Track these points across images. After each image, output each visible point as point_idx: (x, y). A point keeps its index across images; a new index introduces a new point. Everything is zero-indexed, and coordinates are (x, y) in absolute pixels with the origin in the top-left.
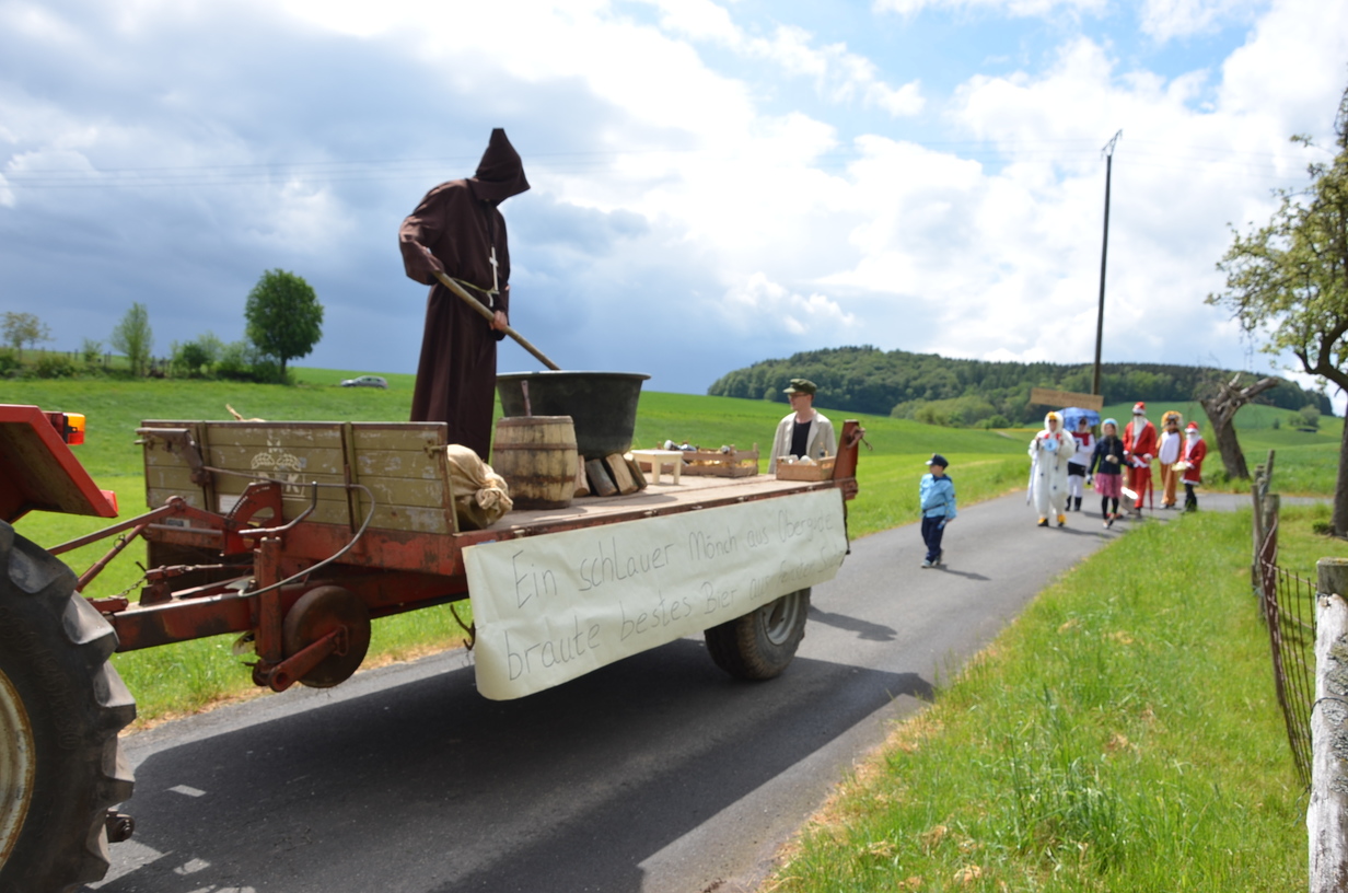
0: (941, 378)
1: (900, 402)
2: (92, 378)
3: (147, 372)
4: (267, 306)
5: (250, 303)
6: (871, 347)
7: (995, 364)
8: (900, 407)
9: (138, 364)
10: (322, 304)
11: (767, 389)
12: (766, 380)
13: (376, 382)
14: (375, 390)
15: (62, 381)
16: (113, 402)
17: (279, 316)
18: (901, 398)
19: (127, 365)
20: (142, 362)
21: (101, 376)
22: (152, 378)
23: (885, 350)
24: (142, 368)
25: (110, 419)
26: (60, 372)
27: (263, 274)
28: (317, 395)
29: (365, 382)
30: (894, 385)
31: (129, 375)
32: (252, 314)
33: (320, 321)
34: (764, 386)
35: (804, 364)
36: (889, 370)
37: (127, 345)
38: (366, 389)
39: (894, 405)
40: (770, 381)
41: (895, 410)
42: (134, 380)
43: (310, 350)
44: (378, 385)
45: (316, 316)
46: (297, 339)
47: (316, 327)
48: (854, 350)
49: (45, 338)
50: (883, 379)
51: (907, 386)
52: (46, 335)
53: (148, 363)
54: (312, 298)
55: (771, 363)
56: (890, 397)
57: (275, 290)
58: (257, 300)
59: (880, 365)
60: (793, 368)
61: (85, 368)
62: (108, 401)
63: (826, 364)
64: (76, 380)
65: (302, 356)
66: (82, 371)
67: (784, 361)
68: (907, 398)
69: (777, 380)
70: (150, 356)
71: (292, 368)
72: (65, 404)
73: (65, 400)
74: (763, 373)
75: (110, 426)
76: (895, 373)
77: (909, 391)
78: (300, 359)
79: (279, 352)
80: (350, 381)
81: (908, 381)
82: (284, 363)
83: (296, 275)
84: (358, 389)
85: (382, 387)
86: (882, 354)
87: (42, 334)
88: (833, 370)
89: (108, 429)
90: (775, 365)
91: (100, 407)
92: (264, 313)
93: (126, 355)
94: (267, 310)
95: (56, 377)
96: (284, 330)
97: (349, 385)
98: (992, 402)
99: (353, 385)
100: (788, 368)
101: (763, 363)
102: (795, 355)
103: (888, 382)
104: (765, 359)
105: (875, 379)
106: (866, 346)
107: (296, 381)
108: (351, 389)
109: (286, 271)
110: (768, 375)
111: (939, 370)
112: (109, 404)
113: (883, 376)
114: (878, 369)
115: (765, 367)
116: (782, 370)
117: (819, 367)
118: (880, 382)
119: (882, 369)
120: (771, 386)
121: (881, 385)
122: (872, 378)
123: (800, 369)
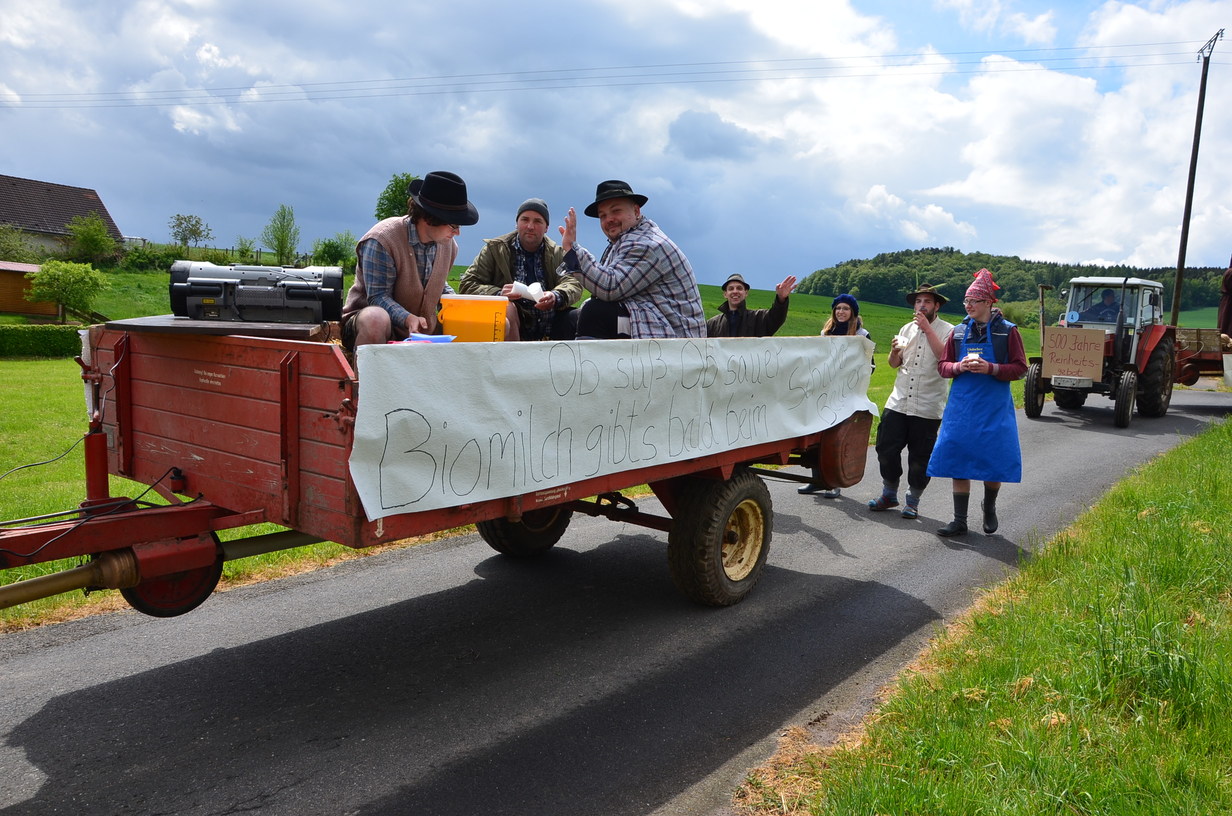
0: (1019, 281)
4: (395, 207)
5: (381, 204)
6: (952, 248)
12: (849, 279)
23: (966, 253)
27: (392, 179)
34: (848, 284)
35: (886, 265)
36: (968, 271)
37: (276, 243)
40: (853, 280)
48: (936, 251)
50: (963, 281)
52: (208, 234)
53: (292, 259)
55: (855, 263)
58: (386, 202)
59: (960, 266)
60: (877, 268)
63: (907, 265)
67: (868, 262)
69: (861, 280)
70: (295, 253)
74: (847, 272)
86: (963, 256)
87: (204, 234)
88: (914, 270)
90: (858, 265)
100: (871, 268)
101: (848, 263)
102: (879, 255)
104: (849, 259)
105: (955, 280)
106: (947, 248)
110: (852, 275)
111: (1018, 272)
114: (958, 270)
115: (849, 267)
116: (864, 270)
117: (901, 267)
118: (960, 282)
119: (961, 270)
120: (854, 285)
121: (961, 286)
122: (952, 279)
123: (883, 270)
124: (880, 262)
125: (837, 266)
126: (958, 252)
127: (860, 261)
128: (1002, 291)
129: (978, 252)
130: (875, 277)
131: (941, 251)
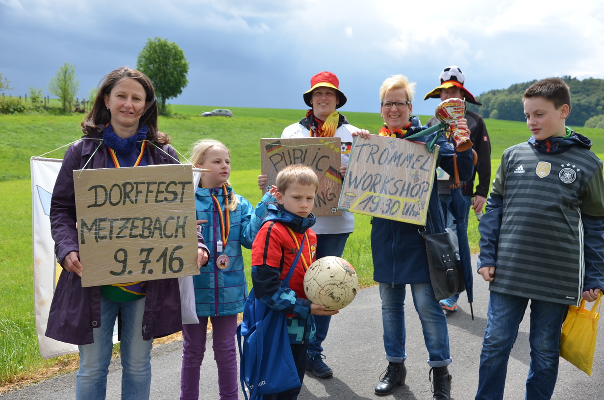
1: (592, 116)
2: (37, 113)
3: (74, 109)
4: (151, 63)
5: (140, 61)
6: (570, 77)
8: (591, 120)
9: (67, 104)
10: (187, 62)
11: (491, 111)
12: (490, 105)
13: (225, 113)
14: (224, 118)
15: (16, 115)
16: (50, 129)
17: (159, 69)
18: (592, 113)
19: (60, 104)
20: (70, 102)
21: (43, 112)
22: (77, 113)
24: (70, 106)
25: (48, 140)
26: (15, 110)
27: (147, 41)
28: (186, 122)
29: (218, 113)
30: (587, 104)
31: (63, 111)
32: (142, 69)
34: (489, 109)
35: (518, 92)
36: (583, 93)
37: (60, 91)
38: (218, 118)
39: (587, 119)
40: (493, 105)
41: (587, 122)
42: (65, 115)
43: (180, 92)
44: (226, 115)
45: (184, 69)
46: (171, 84)
49: (7, 88)
50: (579, 100)
51: (597, 105)
52: (8, 86)
53: (74, 103)
54: (182, 57)
55: (494, 93)
56: (584, 113)
57: (156, 52)
58: (143, 59)
59: (576, 90)
60: (511, 95)
61: (32, 107)
62: (47, 128)
64: (26, 115)
65: (176, 96)
66: (30, 109)
67: (504, 91)
68: (597, 113)
69: (499, 104)
70: (75, 99)
71: (169, 104)
72: (18, 131)
73: (18, 128)
74: (489, 100)
75: (48, 145)
76: (588, 95)
77: (599, 108)
78: (174, 98)
79: (160, 94)
80: (208, 113)
81: (599, 101)
82: (164, 102)
83: (170, 43)
84: (213, 118)
85: (229, 116)
86: (578, 82)
87: (5, 85)
89: (46, 147)
90: (497, 94)
91: (42, 133)
92: (149, 68)
93: (59, 98)
94: (151, 66)
95: (13, 113)
96: (163, 79)
97: (207, 115)
99: (210, 115)
100: (507, 96)
101: (489, 93)
102: (512, 86)
103: (583, 102)
104: (490, 90)
106: (566, 76)
107: (172, 114)
108: (208, 118)
109: (163, 40)
110: (492, 101)
112: (47, 130)
113: (579, 98)
115: (490, 95)
116: (501, 98)
118: (577, 102)
119: (578, 93)
120: (494, 109)
124: (514, 90)
125: (481, 95)
126: (575, 79)
127: (498, 91)
129: (590, 79)
130: (510, 102)
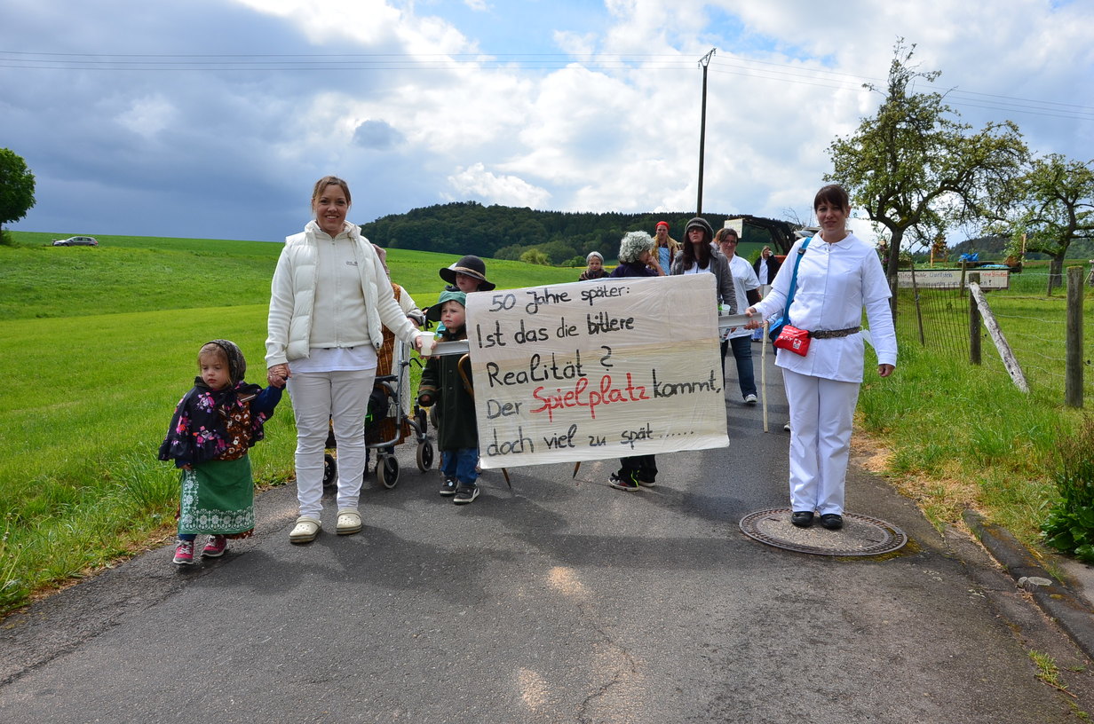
0: (532, 227)
1: (500, 248)
6: (474, 202)
7: (575, 214)
8: (500, 251)
10: (32, 173)
11: (389, 239)
12: (388, 232)
13: (88, 241)
18: (501, 244)
23: (486, 206)
28: (43, 254)
29: (77, 241)
30: (494, 234)
33: (32, 188)
34: (387, 237)
35: (419, 218)
36: (490, 222)
38: (78, 248)
39: (496, 250)
40: (391, 232)
41: (496, 254)
43: (24, 215)
44: (89, 244)
45: (29, 184)
47: (30, 194)
48: (461, 205)
50: (486, 229)
51: (505, 234)
54: (23, 168)
55: (393, 218)
56: (491, 244)
59: (483, 217)
60: (411, 221)
63: (437, 218)
65: (17, 219)
67: (402, 216)
68: (505, 244)
69: (398, 232)
71: (8, 230)
76: (495, 224)
77: (507, 238)
78: (15, 222)
80: (63, 241)
81: (506, 230)
84: (71, 248)
85: (93, 245)
86: (484, 208)
88: (444, 222)
90: (395, 219)
98: (572, 246)
99: (68, 244)
100: (407, 222)
102: (412, 211)
103: (490, 231)
104: (387, 215)
105: (479, 229)
106: (470, 202)
107: (12, 243)
110: (390, 228)
111: (530, 221)
113: (486, 227)
114: (480, 220)
115: (388, 221)
116: (402, 224)
117: (431, 220)
118: (483, 231)
119: (484, 221)
120: (393, 236)
121: (484, 234)
122: (476, 228)
123: (417, 223)
124: (414, 216)
125: (377, 221)
126: (480, 204)
127: (397, 216)
128: (519, 238)
129: (496, 205)
130: (411, 230)
131: (465, 204)
